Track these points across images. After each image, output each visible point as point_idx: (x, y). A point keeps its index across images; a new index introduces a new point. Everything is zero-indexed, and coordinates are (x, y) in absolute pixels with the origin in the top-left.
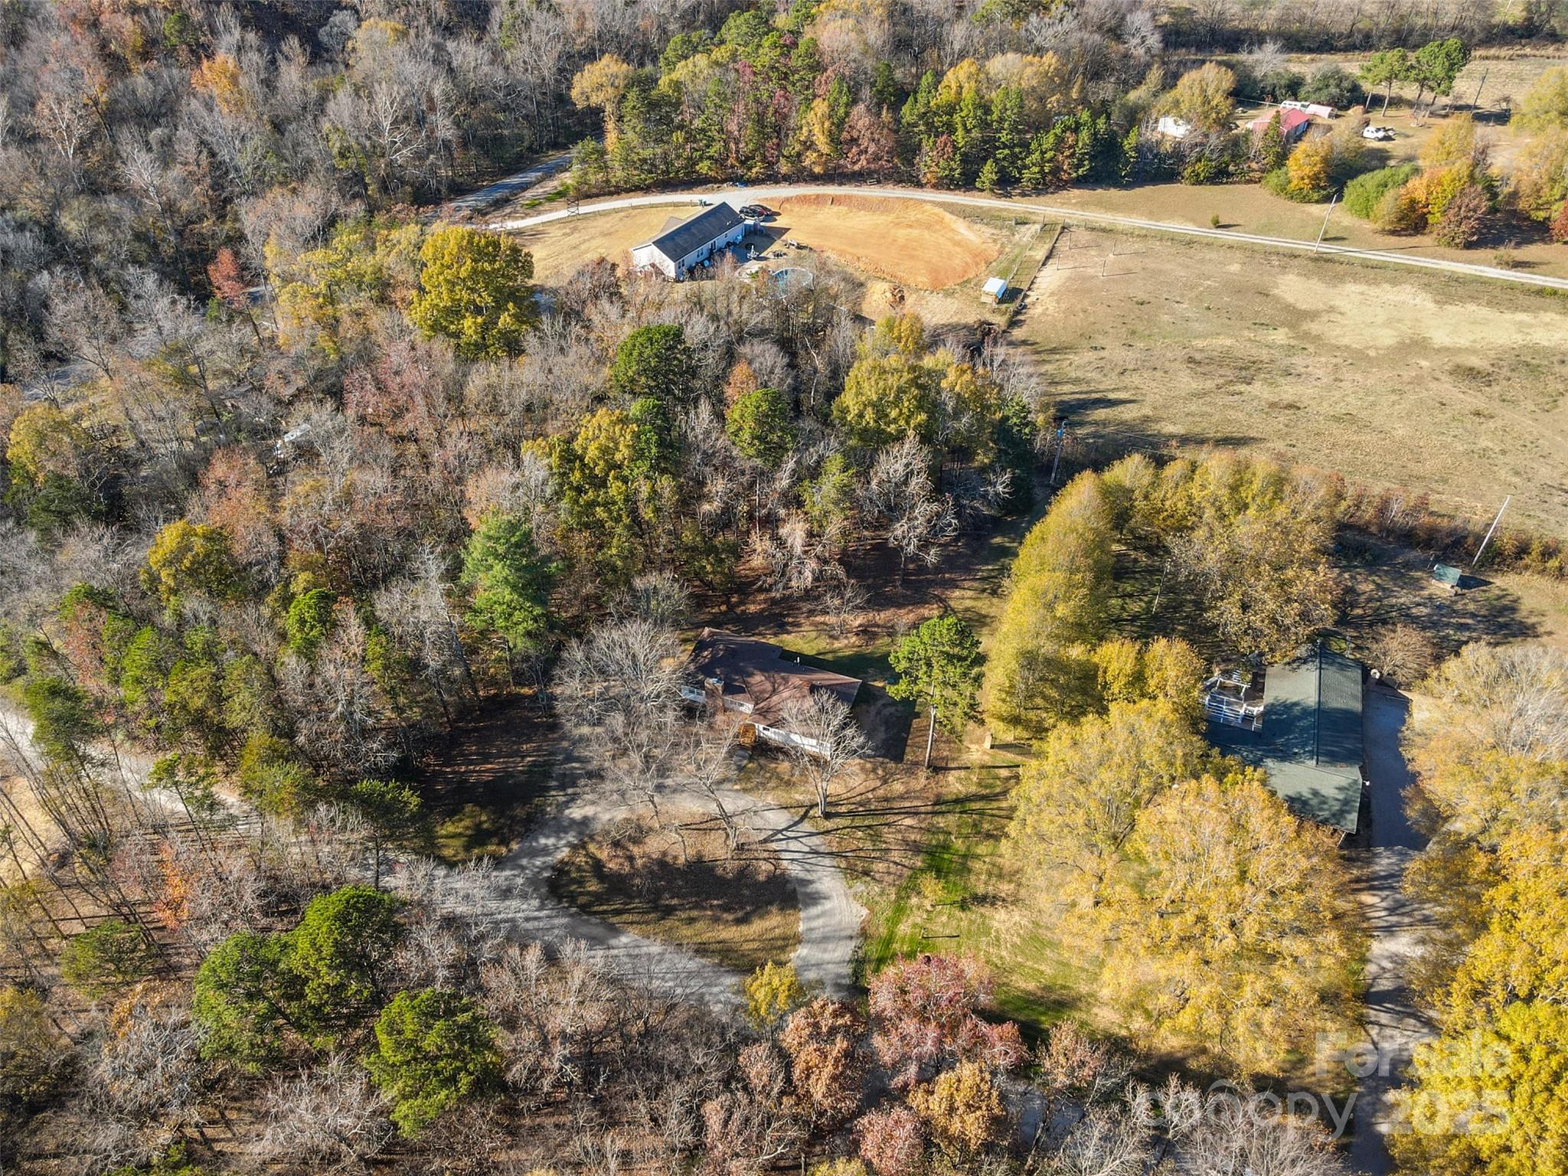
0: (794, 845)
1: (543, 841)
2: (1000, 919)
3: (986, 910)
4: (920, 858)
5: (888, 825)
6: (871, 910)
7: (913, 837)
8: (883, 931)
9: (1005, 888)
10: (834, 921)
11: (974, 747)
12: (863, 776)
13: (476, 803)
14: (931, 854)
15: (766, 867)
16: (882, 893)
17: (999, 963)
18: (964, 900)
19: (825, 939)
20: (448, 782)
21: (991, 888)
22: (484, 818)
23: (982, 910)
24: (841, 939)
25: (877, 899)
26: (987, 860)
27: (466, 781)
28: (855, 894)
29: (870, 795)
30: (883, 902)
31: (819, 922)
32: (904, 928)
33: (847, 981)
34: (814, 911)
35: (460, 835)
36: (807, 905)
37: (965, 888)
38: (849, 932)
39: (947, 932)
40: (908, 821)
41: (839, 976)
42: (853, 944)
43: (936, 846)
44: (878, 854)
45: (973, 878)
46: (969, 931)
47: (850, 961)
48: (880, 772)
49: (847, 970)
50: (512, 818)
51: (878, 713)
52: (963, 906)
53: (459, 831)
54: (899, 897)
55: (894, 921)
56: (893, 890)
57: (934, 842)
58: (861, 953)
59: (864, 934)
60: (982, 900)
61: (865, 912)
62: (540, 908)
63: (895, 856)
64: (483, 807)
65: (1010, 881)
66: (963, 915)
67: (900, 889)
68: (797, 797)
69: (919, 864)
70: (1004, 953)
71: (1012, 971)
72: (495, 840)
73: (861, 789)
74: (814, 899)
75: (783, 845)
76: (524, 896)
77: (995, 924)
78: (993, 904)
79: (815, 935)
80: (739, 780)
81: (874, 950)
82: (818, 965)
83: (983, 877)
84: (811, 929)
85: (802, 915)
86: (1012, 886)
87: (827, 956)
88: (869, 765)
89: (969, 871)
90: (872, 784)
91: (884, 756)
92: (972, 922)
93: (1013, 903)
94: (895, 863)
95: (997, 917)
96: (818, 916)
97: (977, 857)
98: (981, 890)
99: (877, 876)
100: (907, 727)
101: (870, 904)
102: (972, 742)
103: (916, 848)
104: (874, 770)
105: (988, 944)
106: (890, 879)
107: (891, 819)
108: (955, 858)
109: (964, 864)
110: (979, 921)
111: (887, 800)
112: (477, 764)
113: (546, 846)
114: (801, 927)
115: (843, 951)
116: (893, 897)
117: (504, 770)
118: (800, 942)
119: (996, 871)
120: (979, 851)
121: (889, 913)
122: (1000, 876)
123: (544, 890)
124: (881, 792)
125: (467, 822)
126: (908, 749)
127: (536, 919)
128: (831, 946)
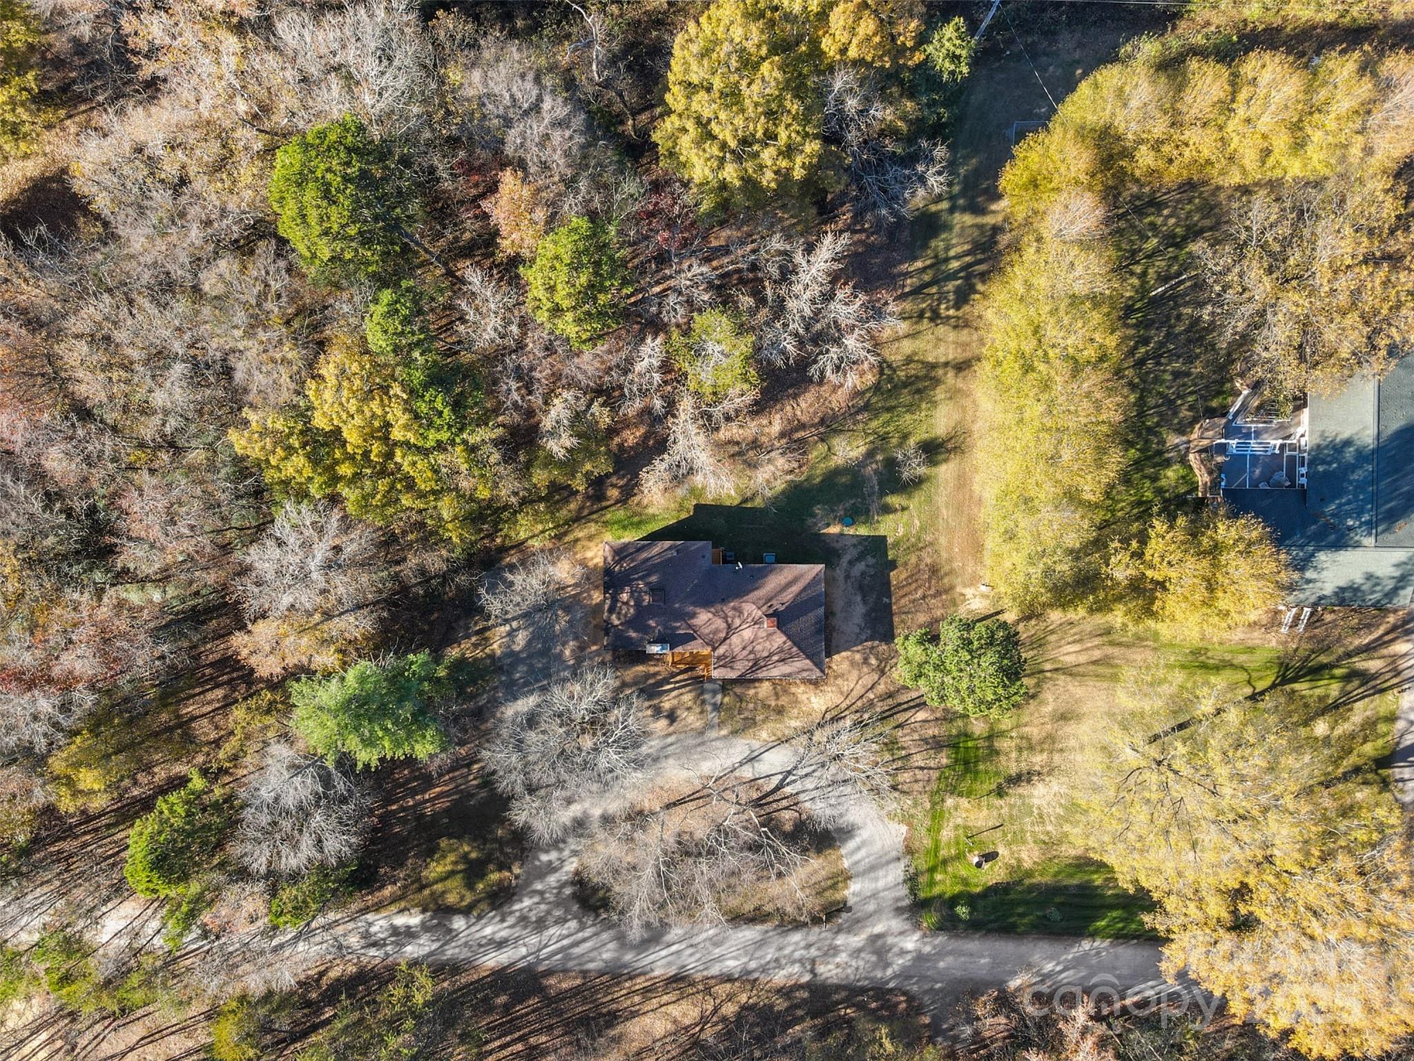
0: (809, 784)
1: (544, 858)
2: (1041, 794)
3: (1023, 790)
4: (943, 754)
5: (900, 726)
6: (910, 825)
7: (930, 732)
8: (928, 842)
9: (1038, 759)
10: (877, 847)
11: (969, 592)
12: (855, 673)
13: (450, 836)
14: (955, 747)
15: (787, 815)
16: (915, 805)
17: (1046, 839)
18: (1000, 787)
19: (873, 868)
20: (403, 821)
21: (1023, 764)
22: (467, 848)
23: (1020, 790)
24: (888, 863)
25: (912, 811)
26: (1014, 734)
27: (423, 815)
28: (889, 814)
29: (872, 696)
30: (919, 813)
31: (862, 853)
32: (946, 834)
33: (906, 902)
34: (851, 845)
35: (451, 874)
36: (844, 841)
37: (997, 774)
38: (894, 854)
39: (990, 824)
40: (921, 715)
41: (898, 899)
42: (902, 865)
43: (958, 736)
44: (900, 764)
45: (1003, 758)
46: (1011, 816)
47: (905, 881)
48: (873, 661)
49: (904, 891)
50: (496, 840)
51: (847, 577)
52: (1000, 792)
53: (449, 868)
54: (934, 804)
55: (934, 830)
56: (925, 798)
57: (954, 732)
58: (912, 870)
59: (910, 851)
60: (1016, 780)
61: (904, 829)
62: (582, 927)
63: (918, 760)
64: (459, 837)
65: (1042, 751)
66: (1001, 802)
67: (933, 794)
68: (794, 723)
69: (945, 761)
70: (1050, 828)
71: (1060, 842)
72: (491, 867)
73: (859, 690)
74: (847, 833)
75: (797, 787)
76: (561, 921)
77: (1036, 801)
78: (1029, 781)
79: (861, 868)
80: (721, 724)
81: (923, 863)
82: (874, 895)
83: (1014, 755)
84: (856, 863)
85: (843, 851)
86: (1045, 755)
87: (881, 884)
88: (858, 657)
89: (997, 753)
90: (869, 680)
91: (871, 638)
92: (1012, 806)
93: (1049, 773)
94: (921, 768)
95: (1036, 793)
96: (858, 848)
97: (1002, 734)
98: (1013, 770)
99: (905, 788)
100: (885, 588)
101: (907, 819)
102: (965, 586)
103: (936, 744)
104: (866, 661)
105: (1033, 824)
106: (917, 787)
107: (901, 718)
108: (981, 743)
109: (991, 747)
110: (1019, 802)
111: (890, 695)
112: (424, 792)
113: (550, 862)
114: (846, 863)
115: (895, 874)
116: (928, 805)
117: (456, 790)
118: (850, 878)
119: (1024, 744)
120: (1004, 727)
121: (928, 822)
122: (1031, 748)
123: (575, 908)
124: (881, 688)
125: (451, 858)
126: (896, 619)
127: (584, 940)
128: (881, 873)
